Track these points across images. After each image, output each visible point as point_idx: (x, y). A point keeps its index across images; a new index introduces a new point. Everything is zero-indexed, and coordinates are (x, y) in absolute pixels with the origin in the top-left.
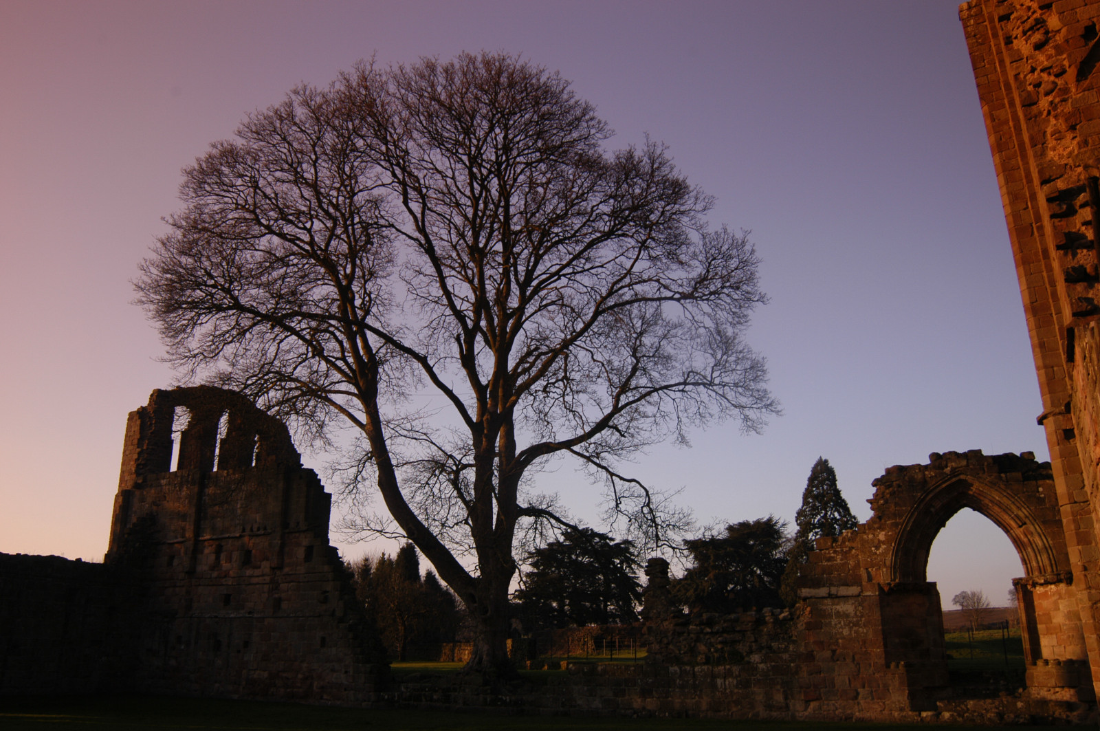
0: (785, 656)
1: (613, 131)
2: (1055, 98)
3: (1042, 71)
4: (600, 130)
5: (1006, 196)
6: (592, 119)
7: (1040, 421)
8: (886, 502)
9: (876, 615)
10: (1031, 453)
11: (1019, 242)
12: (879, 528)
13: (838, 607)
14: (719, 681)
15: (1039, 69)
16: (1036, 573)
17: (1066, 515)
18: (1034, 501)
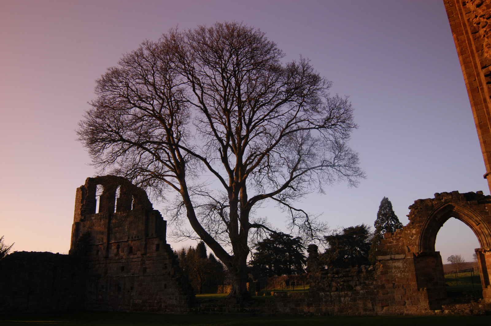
0: (372, 287)
1: (285, 54)
2: (487, 29)
3: (480, 17)
4: (279, 54)
5: (465, 75)
6: (275, 49)
7: (485, 177)
8: (415, 216)
9: (413, 267)
11: (472, 96)
12: (413, 228)
13: (395, 264)
14: (342, 299)
15: (479, 16)
16: (486, 246)
18: (483, 213)
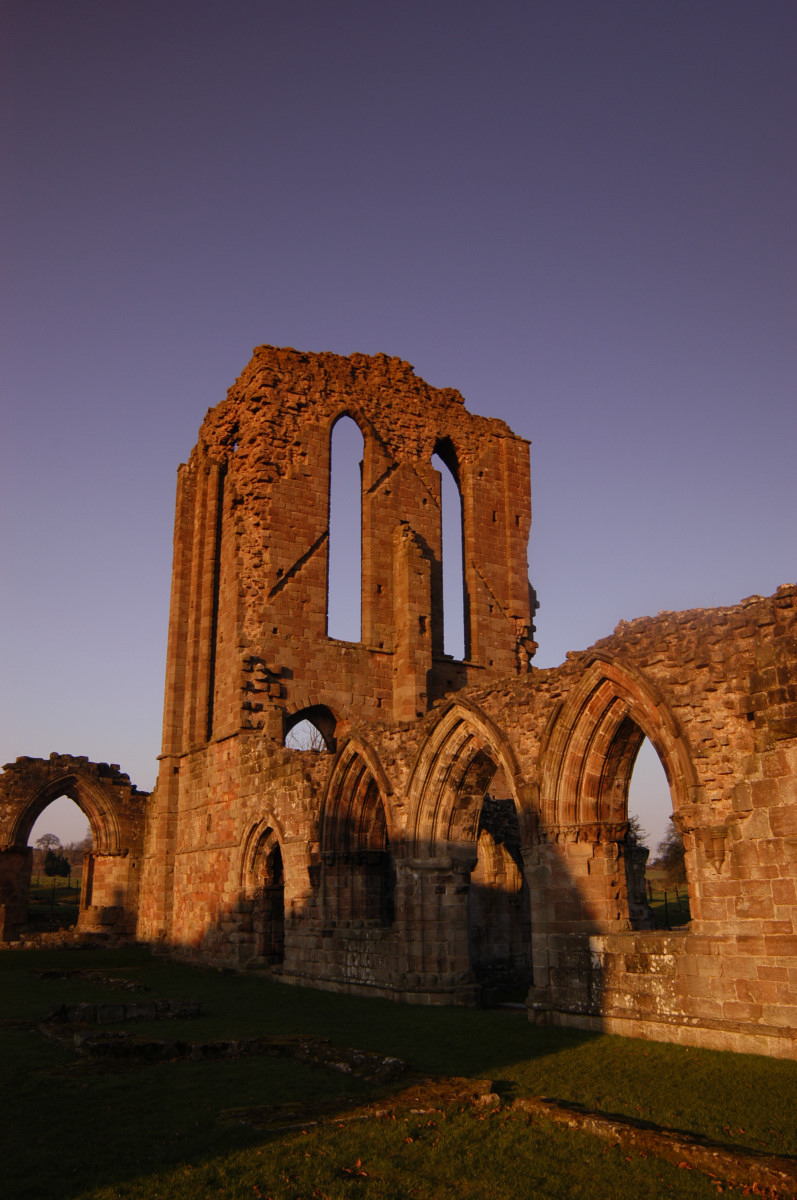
3: (253, 581)
7: (160, 759)
10: (118, 766)
12: (8, 803)
16: (103, 848)
17: (163, 819)
18: (116, 799)
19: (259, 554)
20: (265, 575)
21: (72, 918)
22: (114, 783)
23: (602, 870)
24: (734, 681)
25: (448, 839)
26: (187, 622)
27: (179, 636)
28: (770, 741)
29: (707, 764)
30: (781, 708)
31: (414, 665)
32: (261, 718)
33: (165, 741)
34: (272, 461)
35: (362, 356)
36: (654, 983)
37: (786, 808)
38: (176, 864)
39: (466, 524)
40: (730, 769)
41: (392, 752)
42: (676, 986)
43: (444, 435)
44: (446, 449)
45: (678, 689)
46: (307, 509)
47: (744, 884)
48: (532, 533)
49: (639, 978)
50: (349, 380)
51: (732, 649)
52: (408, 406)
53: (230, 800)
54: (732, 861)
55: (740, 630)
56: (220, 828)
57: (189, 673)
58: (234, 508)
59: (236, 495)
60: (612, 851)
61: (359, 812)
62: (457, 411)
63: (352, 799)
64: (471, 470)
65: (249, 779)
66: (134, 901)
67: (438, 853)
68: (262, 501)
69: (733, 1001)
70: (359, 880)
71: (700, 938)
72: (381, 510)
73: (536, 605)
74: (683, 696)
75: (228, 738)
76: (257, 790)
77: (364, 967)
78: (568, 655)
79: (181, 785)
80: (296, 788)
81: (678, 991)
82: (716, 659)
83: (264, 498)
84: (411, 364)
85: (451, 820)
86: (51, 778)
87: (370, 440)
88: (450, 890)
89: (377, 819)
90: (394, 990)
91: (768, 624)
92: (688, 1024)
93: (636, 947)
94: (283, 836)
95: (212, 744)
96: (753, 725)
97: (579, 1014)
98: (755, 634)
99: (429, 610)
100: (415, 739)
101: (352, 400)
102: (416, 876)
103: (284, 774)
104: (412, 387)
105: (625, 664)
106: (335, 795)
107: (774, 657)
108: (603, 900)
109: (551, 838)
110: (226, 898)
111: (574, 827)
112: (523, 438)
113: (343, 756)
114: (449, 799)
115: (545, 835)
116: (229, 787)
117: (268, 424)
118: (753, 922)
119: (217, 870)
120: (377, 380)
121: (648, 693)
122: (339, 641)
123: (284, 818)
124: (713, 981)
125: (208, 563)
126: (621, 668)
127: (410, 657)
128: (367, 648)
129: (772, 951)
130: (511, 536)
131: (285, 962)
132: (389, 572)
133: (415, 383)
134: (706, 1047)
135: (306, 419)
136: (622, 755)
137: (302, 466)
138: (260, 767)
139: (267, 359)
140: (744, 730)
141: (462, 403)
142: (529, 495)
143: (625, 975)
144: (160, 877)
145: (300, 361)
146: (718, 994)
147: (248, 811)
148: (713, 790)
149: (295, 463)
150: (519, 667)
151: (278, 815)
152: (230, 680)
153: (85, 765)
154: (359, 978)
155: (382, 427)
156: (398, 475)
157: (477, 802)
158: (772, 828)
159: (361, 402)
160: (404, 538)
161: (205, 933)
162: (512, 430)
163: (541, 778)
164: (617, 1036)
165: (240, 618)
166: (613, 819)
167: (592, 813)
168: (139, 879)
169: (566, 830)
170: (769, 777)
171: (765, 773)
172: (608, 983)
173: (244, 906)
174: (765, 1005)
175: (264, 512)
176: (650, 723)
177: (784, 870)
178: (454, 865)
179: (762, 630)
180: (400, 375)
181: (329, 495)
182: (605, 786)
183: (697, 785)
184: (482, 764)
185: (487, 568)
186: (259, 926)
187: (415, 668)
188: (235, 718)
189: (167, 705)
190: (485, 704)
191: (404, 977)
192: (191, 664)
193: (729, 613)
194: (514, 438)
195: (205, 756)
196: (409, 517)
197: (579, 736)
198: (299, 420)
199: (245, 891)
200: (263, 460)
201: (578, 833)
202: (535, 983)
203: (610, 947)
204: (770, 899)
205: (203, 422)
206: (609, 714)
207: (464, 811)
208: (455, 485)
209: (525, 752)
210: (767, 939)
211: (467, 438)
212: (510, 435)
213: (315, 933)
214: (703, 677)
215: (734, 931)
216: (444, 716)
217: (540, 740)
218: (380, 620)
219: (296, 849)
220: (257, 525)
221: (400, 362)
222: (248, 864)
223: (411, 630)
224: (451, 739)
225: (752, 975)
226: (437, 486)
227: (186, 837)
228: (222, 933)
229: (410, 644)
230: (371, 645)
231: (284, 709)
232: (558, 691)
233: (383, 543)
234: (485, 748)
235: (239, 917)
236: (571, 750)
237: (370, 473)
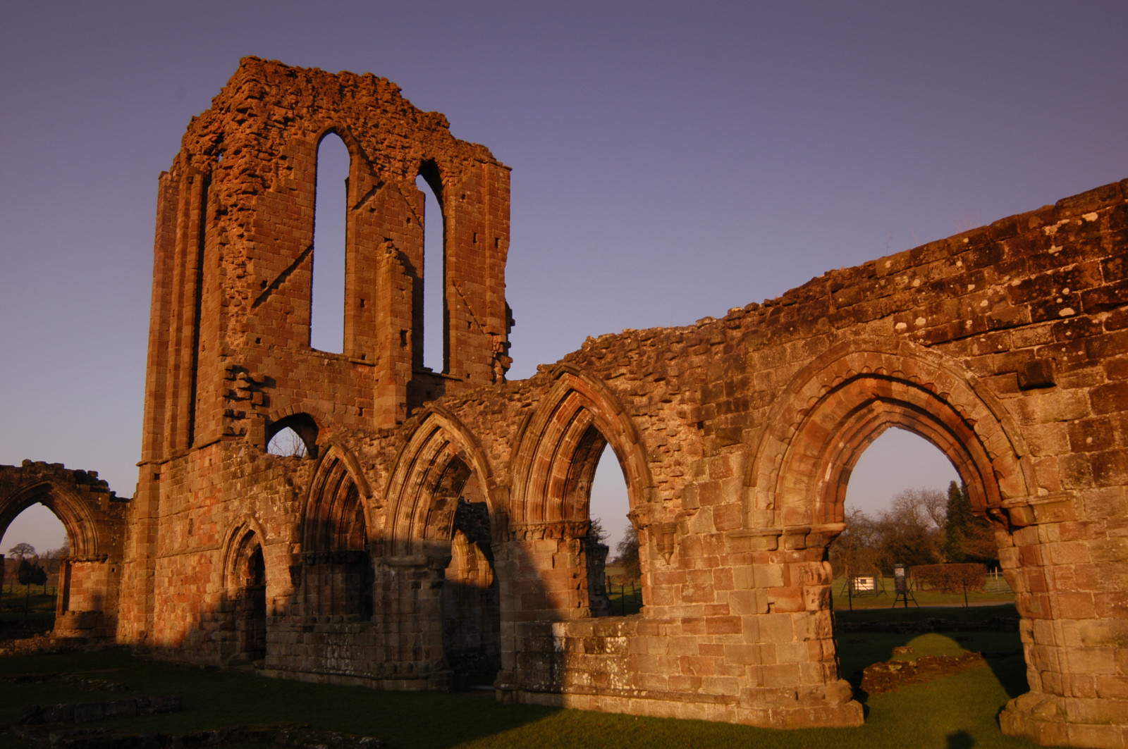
2: (239, 310)
3: (237, 291)
7: (140, 465)
10: (96, 473)
15: (235, 289)
16: (81, 554)
17: (143, 524)
18: (94, 506)
19: (243, 265)
20: (249, 286)
21: (49, 623)
22: (92, 490)
23: (565, 563)
24: (687, 393)
25: (424, 538)
26: (168, 330)
27: (159, 345)
28: (716, 447)
29: (661, 467)
30: (726, 418)
31: (394, 377)
32: (243, 426)
33: (145, 447)
34: (257, 173)
35: (350, 74)
36: (609, 662)
37: (727, 506)
38: (157, 567)
39: (447, 244)
40: (680, 471)
41: (372, 458)
42: (628, 663)
43: (429, 157)
44: (430, 170)
45: (637, 400)
46: (292, 222)
47: (690, 573)
48: (509, 255)
49: (596, 658)
50: (337, 97)
51: (686, 365)
52: (395, 127)
53: (212, 504)
54: (680, 553)
55: (694, 348)
56: (201, 532)
57: (170, 381)
58: (217, 218)
59: (220, 206)
60: (575, 546)
61: (340, 514)
62: (442, 135)
63: (333, 502)
64: (454, 193)
65: (232, 484)
66: (114, 605)
67: (414, 551)
68: (246, 213)
69: (677, 674)
70: (339, 578)
71: (650, 621)
72: (366, 226)
73: (512, 323)
74: (641, 406)
75: (210, 445)
76: (240, 494)
77: (343, 658)
78: (539, 368)
79: (162, 491)
80: (277, 492)
81: (630, 668)
82: (672, 374)
83: (249, 210)
84: (399, 85)
85: (427, 520)
86: (24, 485)
87: (356, 158)
88: (425, 585)
89: (357, 520)
90: (372, 679)
91: (719, 343)
92: (638, 697)
93: (594, 632)
94: (264, 538)
95: (194, 450)
96: (702, 433)
97: (543, 692)
98: (707, 351)
99: (410, 324)
100: (394, 445)
101: (339, 117)
102: (393, 573)
103: (266, 479)
104: (399, 109)
105: (591, 376)
106: (316, 499)
107: (723, 373)
108: (565, 590)
109: (519, 535)
110: (208, 599)
111: (541, 525)
112: (504, 165)
113: (324, 461)
114: (425, 501)
115: (514, 533)
116: (211, 492)
117: (253, 136)
118: (696, 606)
119: (199, 572)
120: (365, 99)
121: (611, 403)
122: (322, 352)
123: (266, 521)
124: (660, 658)
125: (190, 272)
126: (587, 380)
127: (391, 369)
128: (350, 360)
129: (711, 630)
130: (490, 257)
131: (266, 657)
132: (372, 286)
133: (402, 105)
134: (653, 715)
135: (292, 133)
136: (586, 460)
137: (287, 180)
138: (242, 472)
139: (254, 71)
140: (694, 437)
141: (447, 128)
142: (509, 219)
143: (583, 656)
144: (141, 580)
145: (288, 75)
146: (664, 669)
147: (230, 515)
148: (665, 490)
149: (280, 177)
150: (494, 381)
151: (259, 518)
152: (212, 388)
153: (60, 472)
154: (338, 669)
155: (368, 146)
156: (383, 194)
157: (452, 503)
158: (716, 524)
159: (348, 120)
160: (388, 255)
161: (187, 633)
162: (494, 157)
163: (511, 481)
164: (575, 710)
165: (223, 328)
166: (576, 518)
167: (557, 512)
168: (119, 583)
169: (534, 528)
170: (714, 478)
171: (711, 475)
172: (569, 663)
173: (226, 606)
174: (704, 677)
175: (248, 224)
176: (611, 430)
177: (724, 560)
178: (429, 562)
179: (713, 348)
180: (387, 96)
181: (315, 210)
182: (570, 488)
183: (651, 487)
184: (456, 469)
185: (466, 288)
186: (241, 624)
187: (395, 380)
188: (217, 425)
189: (147, 412)
190: (461, 413)
191: (381, 666)
192: (173, 372)
193: (686, 332)
194: (496, 164)
195: (186, 462)
196: (392, 235)
197: (547, 442)
198: (285, 134)
199: (227, 592)
200: (248, 172)
201: (544, 530)
202: (503, 666)
203: (571, 632)
204: (711, 586)
205: (186, 130)
206: (575, 422)
207: (440, 512)
208: (439, 206)
209: (497, 457)
210: (707, 620)
211: (451, 161)
212: (491, 160)
213: (296, 629)
214: (660, 389)
215: (680, 614)
216: (421, 423)
217: (511, 446)
218: (362, 333)
219: (278, 550)
220: (241, 236)
221: (388, 84)
222: (230, 566)
223: (393, 343)
224: (428, 445)
225: (693, 652)
226: (421, 206)
227: (167, 541)
228: (204, 633)
229: (391, 356)
230: (353, 357)
231: (267, 417)
232: (528, 401)
233: (366, 259)
234: (460, 453)
235: (221, 616)
236: (539, 455)
237: (355, 190)
